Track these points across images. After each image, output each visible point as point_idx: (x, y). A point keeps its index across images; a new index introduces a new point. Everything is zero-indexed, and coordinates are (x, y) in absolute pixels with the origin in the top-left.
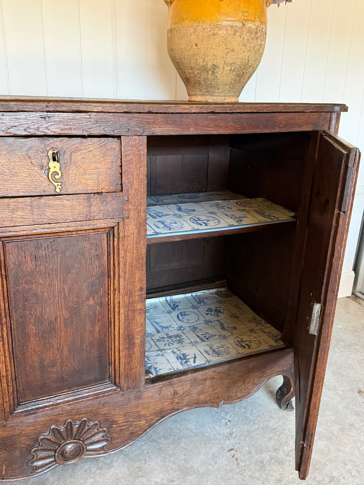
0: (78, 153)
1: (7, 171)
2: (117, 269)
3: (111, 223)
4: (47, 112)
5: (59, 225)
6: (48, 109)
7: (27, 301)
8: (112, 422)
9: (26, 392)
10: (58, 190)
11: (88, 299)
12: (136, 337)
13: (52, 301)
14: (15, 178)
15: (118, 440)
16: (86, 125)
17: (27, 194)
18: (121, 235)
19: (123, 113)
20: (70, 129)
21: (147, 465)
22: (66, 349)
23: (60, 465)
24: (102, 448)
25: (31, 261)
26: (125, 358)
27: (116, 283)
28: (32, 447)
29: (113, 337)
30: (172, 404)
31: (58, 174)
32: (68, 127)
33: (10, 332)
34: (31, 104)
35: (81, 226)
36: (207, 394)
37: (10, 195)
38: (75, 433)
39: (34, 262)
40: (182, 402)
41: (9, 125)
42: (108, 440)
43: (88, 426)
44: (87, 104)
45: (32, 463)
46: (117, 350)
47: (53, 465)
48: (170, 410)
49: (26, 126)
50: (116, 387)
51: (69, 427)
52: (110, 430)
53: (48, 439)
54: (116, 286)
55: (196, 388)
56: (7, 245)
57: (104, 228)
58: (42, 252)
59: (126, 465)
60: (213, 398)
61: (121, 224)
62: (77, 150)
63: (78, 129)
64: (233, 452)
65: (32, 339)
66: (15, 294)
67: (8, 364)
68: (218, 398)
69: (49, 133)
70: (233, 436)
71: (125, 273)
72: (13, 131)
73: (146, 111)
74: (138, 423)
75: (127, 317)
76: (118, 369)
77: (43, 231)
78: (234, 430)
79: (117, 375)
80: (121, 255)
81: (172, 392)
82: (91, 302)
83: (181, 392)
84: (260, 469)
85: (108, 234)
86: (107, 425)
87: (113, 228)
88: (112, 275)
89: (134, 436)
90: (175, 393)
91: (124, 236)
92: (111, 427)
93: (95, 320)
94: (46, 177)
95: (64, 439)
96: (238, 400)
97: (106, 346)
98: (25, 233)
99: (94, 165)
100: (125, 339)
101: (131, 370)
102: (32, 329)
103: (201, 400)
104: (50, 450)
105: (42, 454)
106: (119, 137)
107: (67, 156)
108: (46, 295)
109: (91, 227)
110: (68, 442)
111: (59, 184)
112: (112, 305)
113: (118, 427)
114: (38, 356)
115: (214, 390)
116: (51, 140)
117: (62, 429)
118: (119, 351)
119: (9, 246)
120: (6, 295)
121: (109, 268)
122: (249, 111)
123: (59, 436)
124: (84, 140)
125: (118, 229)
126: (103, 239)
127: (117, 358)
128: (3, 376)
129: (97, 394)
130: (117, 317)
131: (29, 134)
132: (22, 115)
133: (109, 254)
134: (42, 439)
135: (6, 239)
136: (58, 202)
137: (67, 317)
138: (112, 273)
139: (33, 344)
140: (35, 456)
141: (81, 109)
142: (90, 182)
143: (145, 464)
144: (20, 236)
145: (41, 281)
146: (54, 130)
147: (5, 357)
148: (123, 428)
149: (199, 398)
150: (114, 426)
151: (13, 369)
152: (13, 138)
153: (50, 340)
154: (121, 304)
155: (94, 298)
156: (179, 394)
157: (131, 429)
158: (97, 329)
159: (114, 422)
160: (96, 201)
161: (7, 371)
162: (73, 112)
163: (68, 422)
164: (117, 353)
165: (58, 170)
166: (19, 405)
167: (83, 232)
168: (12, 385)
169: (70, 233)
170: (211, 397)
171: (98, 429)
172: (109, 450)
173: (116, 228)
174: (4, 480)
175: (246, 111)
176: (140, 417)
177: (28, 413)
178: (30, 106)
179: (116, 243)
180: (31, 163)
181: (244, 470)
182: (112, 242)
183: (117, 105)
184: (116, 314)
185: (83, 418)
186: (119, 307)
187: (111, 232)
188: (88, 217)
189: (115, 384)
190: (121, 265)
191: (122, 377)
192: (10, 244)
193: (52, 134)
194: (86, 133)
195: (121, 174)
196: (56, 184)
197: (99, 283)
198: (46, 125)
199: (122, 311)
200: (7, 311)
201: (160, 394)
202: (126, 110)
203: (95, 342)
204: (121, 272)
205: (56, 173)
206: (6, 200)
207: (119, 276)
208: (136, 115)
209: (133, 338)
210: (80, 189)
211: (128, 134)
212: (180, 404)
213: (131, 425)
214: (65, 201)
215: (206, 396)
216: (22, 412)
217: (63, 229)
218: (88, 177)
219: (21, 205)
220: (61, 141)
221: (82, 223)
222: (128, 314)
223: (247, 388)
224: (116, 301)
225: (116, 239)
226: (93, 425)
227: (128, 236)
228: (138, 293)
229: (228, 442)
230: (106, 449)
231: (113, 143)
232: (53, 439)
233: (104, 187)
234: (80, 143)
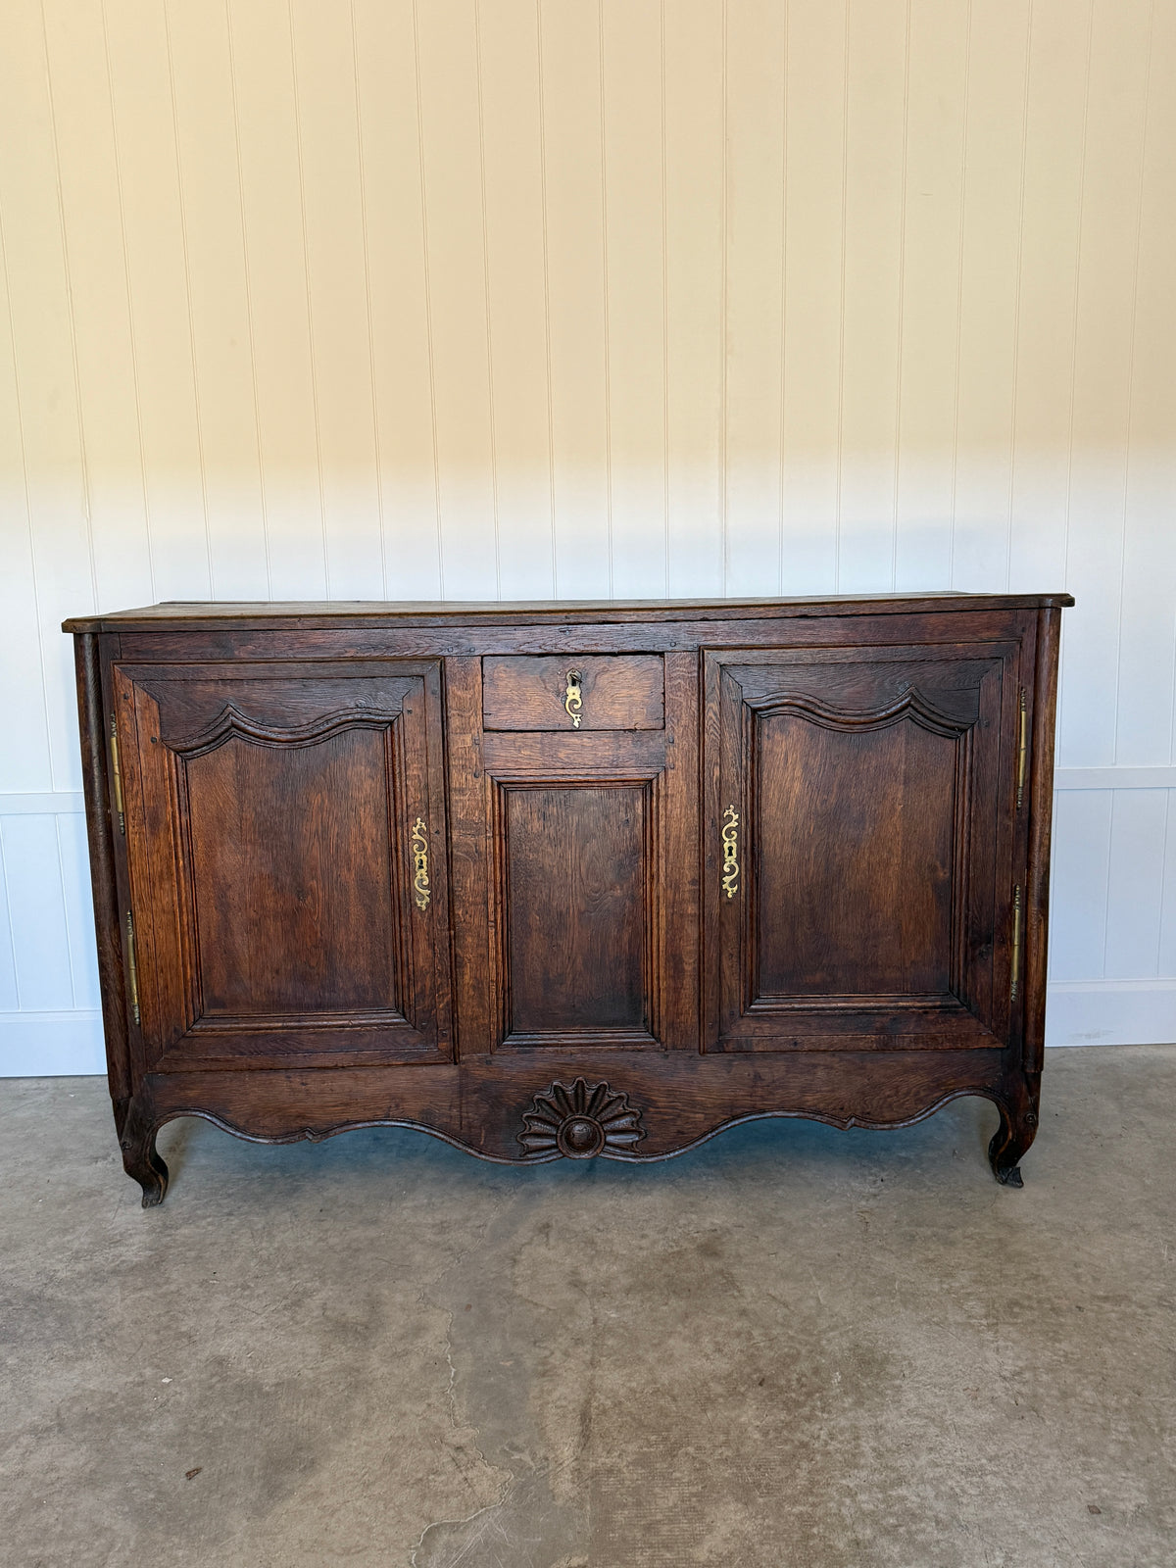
0: (606, 676)
1: (516, 698)
2: (655, 844)
3: (647, 773)
4: (569, 624)
5: (576, 771)
6: (568, 621)
7: (530, 876)
8: (648, 1100)
9: (523, 1015)
10: (576, 724)
11: (612, 887)
12: (686, 960)
13: (563, 881)
14: (525, 707)
15: (658, 1139)
16: (617, 640)
17: (537, 728)
18: (662, 793)
19: (666, 621)
20: (596, 645)
21: (707, 1203)
22: (579, 960)
23: (563, 1157)
24: (631, 1147)
25: (539, 819)
26: (668, 993)
27: (655, 865)
28: (525, 1109)
29: (649, 953)
30: (750, 1095)
31: (577, 703)
32: (593, 642)
33: (505, 918)
34: (549, 615)
35: (604, 775)
36: (818, 1096)
37: (517, 729)
38: (588, 1103)
39: (541, 821)
40: (769, 1097)
41: (522, 641)
42: (640, 1133)
43: (609, 1097)
44: (617, 613)
45: (524, 1137)
46: (655, 976)
47: (554, 1154)
48: (749, 1106)
49: (542, 642)
50: (653, 1040)
51: (580, 1091)
52: (644, 1114)
53: (548, 1104)
54: (654, 870)
55: (796, 1078)
56: (510, 794)
57: (637, 781)
58: (553, 810)
59: (673, 1197)
60: (832, 1106)
61: (661, 775)
62: (604, 671)
63: (605, 644)
65: (534, 933)
66: (515, 864)
67: (500, 964)
68: (842, 1109)
69: (569, 650)
70: (877, 1197)
71: (667, 851)
72: (525, 648)
73: (699, 618)
74: (692, 1115)
75: (670, 923)
76: (656, 1009)
77: (554, 778)
78: (885, 1192)
79: (656, 1019)
80: (662, 823)
81: (752, 1074)
82: (618, 892)
83: (768, 1078)
85: (644, 790)
86: (639, 1105)
87: (651, 781)
88: (648, 853)
89: (682, 1138)
90: (758, 1077)
91: (666, 795)
92: (646, 1110)
93: (623, 922)
94: (561, 705)
95: (571, 1110)
96: (886, 1126)
97: (639, 969)
98: (531, 779)
99: (625, 692)
100: (667, 960)
101: (678, 1015)
102: (535, 919)
103: (808, 1104)
104: (549, 1123)
105: (537, 1127)
106: (661, 654)
107: (590, 680)
108: (555, 870)
109: (619, 778)
110: (577, 1117)
111: (579, 716)
112: (648, 901)
113: (657, 1113)
114: (542, 962)
115: (833, 1091)
116: (571, 659)
117: (570, 1090)
118: (659, 978)
119: (513, 796)
120: (504, 863)
121: (645, 841)
123: (564, 1101)
124: (615, 659)
125: (658, 784)
126: (638, 798)
127: (655, 989)
128: (492, 981)
129: (623, 1044)
130: (655, 920)
131: (544, 652)
132: (538, 630)
133: (645, 820)
134: (538, 1100)
135: (509, 786)
136: (575, 740)
137: (582, 910)
138: (648, 850)
139: (536, 942)
140: (528, 1127)
141: (609, 619)
142: (619, 715)
143: (703, 1201)
144: (526, 783)
145: (549, 849)
146: (576, 646)
147: (497, 952)
148: (667, 1117)
149: (803, 1100)
150: (651, 1109)
151: (506, 973)
152: (526, 658)
153: (559, 942)
154: (661, 901)
155: (621, 886)
156: (764, 1080)
157: (679, 1123)
158: (626, 938)
159: (651, 1102)
160: (627, 741)
161: (497, 974)
162: (599, 623)
163: (579, 1081)
164: (655, 982)
165: (577, 697)
166: (510, 1034)
167: (608, 784)
168: (503, 1000)
169: (590, 784)
170: (829, 1104)
171: (623, 1107)
172: (644, 1152)
173: (655, 782)
174: (483, 1156)
176: (694, 1105)
177: (522, 1050)
178: (546, 618)
179: (655, 805)
180: (546, 688)
182: (648, 802)
183: (658, 613)
184: (654, 915)
185: (603, 1080)
186: (658, 905)
187: (647, 787)
188: (615, 763)
189: (652, 1033)
190: (662, 838)
191: (664, 1025)
192: (514, 793)
193: (573, 651)
194: (616, 650)
195: (664, 704)
196: (574, 716)
197: (630, 864)
198: (565, 641)
199: (662, 912)
200: (504, 885)
201: (729, 1072)
202: (669, 618)
203: (623, 957)
204: (661, 850)
205: (575, 701)
206: (512, 735)
207: (658, 856)
208: (687, 624)
209: (681, 961)
210: (604, 723)
211: (676, 648)
212: (766, 1100)
213: (679, 1116)
214: (585, 740)
215: (818, 1100)
216: (513, 1046)
217: (580, 778)
218: (617, 707)
219: (530, 742)
220: (584, 660)
221: (606, 771)
222: (672, 919)
223: (903, 1103)
224: (654, 895)
225: (655, 798)
226: (616, 1098)
227: (672, 796)
228: (688, 887)
229: (864, 1203)
230: (638, 1150)
231: (655, 663)
232: (555, 1105)
233: (640, 720)
234: (609, 662)
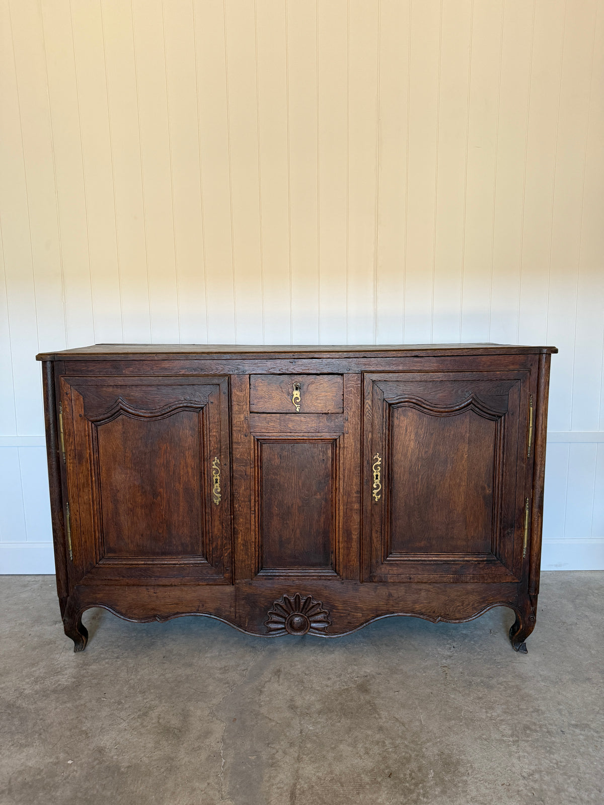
0: (313, 385)
1: (267, 396)
2: (338, 472)
3: (334, 436)
4: (294, 359)
5: (297, 434)
6: (294, 357)
7: (273, 488)
8: (332, 606)
9: (268, 560)
10: (298, 410)
11: (315, 494)
12: (353, 533)
13: (290, 490)
14: (271, 401)
15: (338, 626)
16: (319, 367)
17: (278, 412)
18: (342, 446)
19: (345, 358)
20: (308, 369)
21: (363, 659)
22: (298, 531)
23: (289, 633)
24: (323, 630)
25: (278, 458)
26: (344, 550)
27: (337, 483)
28: (269, 609)
29: (334, 529)
30: (387, 605)
31: (298, 399)
33: (260, 509)
34: (284, 354)
35: (312, 436)
36: (422, 605)
37: (267, 412)
38: (302, 606)
39: (279, 460)
40: (396, 605)
41: (270, 367)
42: (328, 623)
43: (313, 603)
44: (319, 353)
45: (268, 623)
46: (337, 540)
47: (283, 632)
48: (385, 611)
49: (280, 368)
50: (336, 574)
51: (297, 600)
52: (331, 613)
53: (281, 606)
54: (337, 486)
55: (411, 596)
56: (263, 445)
57: (329, 439)
58: (285, 453)
59: (345, 655)
60: (429, 611)
61: (342, 437)
62: (312, 383)
63: (313, 369)
64: (446, 669)
65: (275, 517)
66: (266, 481)
67: (257, 533)
68: (434, 612)
69: (294, 372)
70: (452, 658)
71: (344, 476)
72: (272, 371)
73: (361, 356)
74: (355, 614)
75: (345, 514)
76: (337, 558)
77: (286, 438)
78: (456, 654)
79: (337, 563)
80: (341, 462)
81: (387, 593)
82: (318, 497)
83: (396, 595)
84: (465, 686)
85: (332, 444)
86: (328, 608)
87: (336, 440)
88: (334, 477)
89: (351, 626)
90: (390, 595)
91: (344, 447)
92: (332, 611)
93: (321, 512)
94: (290, 400)
95: (293, 610)
96: (457, 621)
97: (329, 537)
98: (274, 438)
99: (323, 394)
100: (344, 533)
101: (349, 561)
102: (275, 510)
103: (416, 609)
104: (281, 616)
105: (275, 618)
106: (342, 375)
107: (305, 387)
108: (286, 484)
109: (319, 438)
110: (296, 613)
111: (299, 406)
112: (334, 502)
113: (337, 612)
114: (279, 532)
115: (429, 603)
116: (296, 376)
117: (292, 600)
118: (339, 542)
119: (265, 446)
120: (259, 480)
121: (332, 470)
122: (450, 355)
123: (289, 605)
124: (318, 377)
126: (329, 448)
127: (337, 547)
128: (253, 542)
129: (320, 576)
130: (337, 512)
131: (282, 372)
132: (278, 361)
133: (332, 459)
134: (276, 604)
135: (263, 441)
136: (297, 418)
137: (300, 505)
138: (334, 475)
139: (275, 522)
140: (270, 618)
141: (315, 357)
142: (320, 405)
143: (361, 658)
144: (271, 440)
145: (283, 474)
146: (298, 370)
147: (255, 526)
148: (342, 615)
149: (414, 607)
150: (334, 610)
151: (260, 538)
152: (273, 375)
153: (288, 522)
154: (341, 502)
155: (320, 493)
156: (393, 596)
157: (349, 618)
158: (322, 520)
159: (333, 607)
160: (324, 419)
161: (255, 538)
162: (310, 358)
163: (297, 595)
164: (337, 544)
165: (298, 396)
166: (261, 569)
167: (314, 441)
168: (258, 551)
169: (305, 441)
170: (427, 610)
171: (320, 609)
172: (330, 633)
173: (338, 440)
174: (247, 632)
175: (446, 355)
176: (357, 609)
177: (269, 578)
178: (283, 355)
179: (338, 452)
180: (282, 391)
181: (450, 683)
182: (335, 450)
183: (341, 353)
184: (337, 509)
185: (309, 594)
186: (339, 504)
187: (334, 442)
188: (317, 430)
189: (336, 571)
190: (341, 469)
191: (341, 566)
193: (297, 372)
194: (319, 372)
195: (343, 400)
196: (297, 406)
197: (325, 482)
198: (293, 367)
199: (341, 507)
200: (260, 492)
201: (375, 592)
202: (346, 356)
203: (321, 530)
204: (341, 476)
205: (297, 398)
206: (265, 415)
207: (339, 479)
208: (355, 359)
209: (351, 533)
210: (312, 410)
211: (350, 372)
212: (395, 607)
213: (349, 614)
214: (302, 418)
215: (421, 607)
216: (263, 576)
217: (299, 437)
218: (319, 401)
219: (274, 419)
220: (302, 377)
221: (313, 434)
222: (346, 512)
223: (466, 610)
224: (337, 498)
225: (338, 449)
226: (317, 604)
227: (347, 447)
229: (444, 661)
230: (327, 631)
231: (338, 379)
232: (285, 607)
233: (331, 408)
234: (315, 378)
